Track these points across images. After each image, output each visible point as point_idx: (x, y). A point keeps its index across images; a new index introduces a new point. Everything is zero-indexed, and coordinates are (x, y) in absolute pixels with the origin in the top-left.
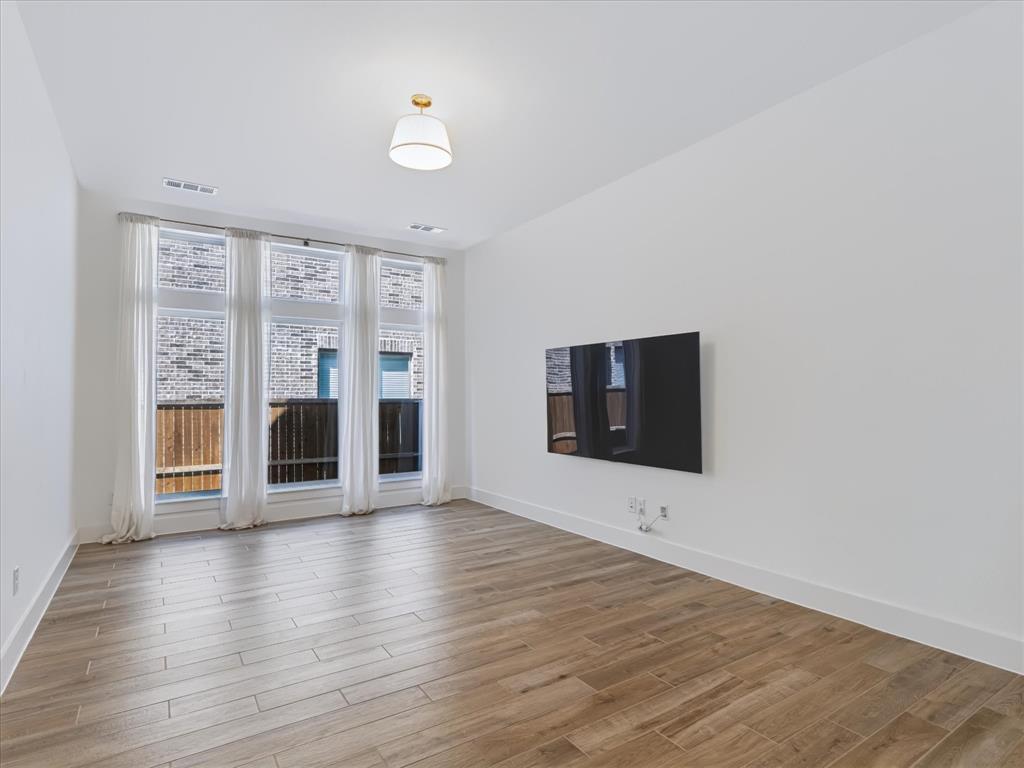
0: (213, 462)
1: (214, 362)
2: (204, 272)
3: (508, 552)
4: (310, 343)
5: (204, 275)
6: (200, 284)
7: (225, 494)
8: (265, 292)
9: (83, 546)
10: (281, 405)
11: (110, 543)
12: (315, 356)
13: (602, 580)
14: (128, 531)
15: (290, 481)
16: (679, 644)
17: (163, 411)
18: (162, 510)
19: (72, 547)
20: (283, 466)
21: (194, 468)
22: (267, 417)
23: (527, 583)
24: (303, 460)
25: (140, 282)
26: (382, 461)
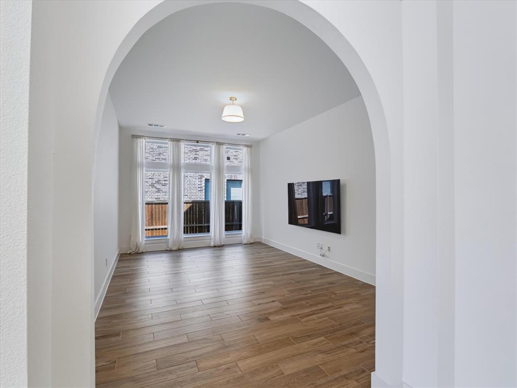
0: (165, 225)
1: (165, 185)
2: (161, 149)
3: (270, 262)
4: (201, 177)
5: (161, 150)
6: (159, 154)
7: (169, 237)
8: (182, 161)
9: (121, 254)
10: (190, 203)
11: (130, 254)
12: (204, 182)
13: (301, 273)
14: (136, 249)
15: (193, 233)
16: (319, 295)
17: (147, 205)
18: (148, 242)
19: (118, 254)
20: (190, 227)
21: (158, 227)
22: (184, 208)
23: (273, 273)
24: (198, 225)
25: (139, 159)
26: (226, 226)
